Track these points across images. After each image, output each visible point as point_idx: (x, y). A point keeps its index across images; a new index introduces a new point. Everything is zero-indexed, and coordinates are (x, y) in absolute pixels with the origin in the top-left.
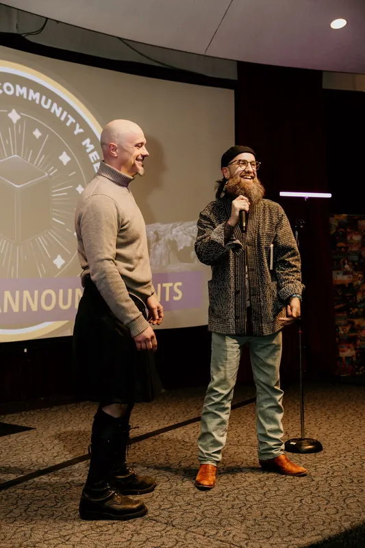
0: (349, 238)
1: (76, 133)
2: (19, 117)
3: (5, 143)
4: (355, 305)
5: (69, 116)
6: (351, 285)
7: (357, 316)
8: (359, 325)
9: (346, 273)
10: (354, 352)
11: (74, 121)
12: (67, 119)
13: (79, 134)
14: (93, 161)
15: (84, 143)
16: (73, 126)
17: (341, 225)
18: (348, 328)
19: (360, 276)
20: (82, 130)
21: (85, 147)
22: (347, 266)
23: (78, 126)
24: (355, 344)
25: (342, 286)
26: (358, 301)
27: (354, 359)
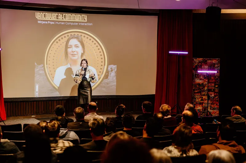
0: (203, 67)
4: (204, 91)
6: (203, 84)
7: (204, 95)
8: (205, 99)
9: (201, 79)
10: (201, 108)
17: (200, 62)
18: (200, 99)
19: (207, 80)
22: (201, 77)
24: (202, 105)
25: (199, 84)
26: (205, 89)
27: (201, 110)
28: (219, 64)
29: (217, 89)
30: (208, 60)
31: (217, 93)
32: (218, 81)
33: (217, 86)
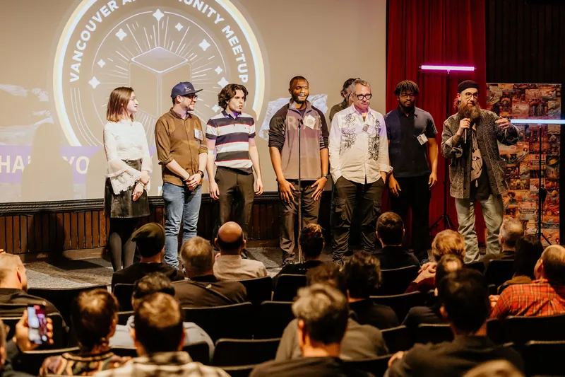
0: (514, 107)
1: (216, 22)
2: (163, 15)
3: (149, 37)
4: (518, 176)
5: (210, 8)
6: (514, 156)
7: (518, 187)
8: (520, 197)
11: (215, 12)
12: (208, 11)
13: (219, 23)
14: (232, 45)
15: (223, 31)
16: (214, 16)
17: (504, 95)
18: (507, 199)
19: (525, 146)
20: (222, 19)
21: (225, 34)
23: (219, 15)
26: (521, 172)
28: (559, 99)
29: (552, 169)
30: (529, 88)
31: (553, 180)
32: (556, 148)
33: (553, 162)
